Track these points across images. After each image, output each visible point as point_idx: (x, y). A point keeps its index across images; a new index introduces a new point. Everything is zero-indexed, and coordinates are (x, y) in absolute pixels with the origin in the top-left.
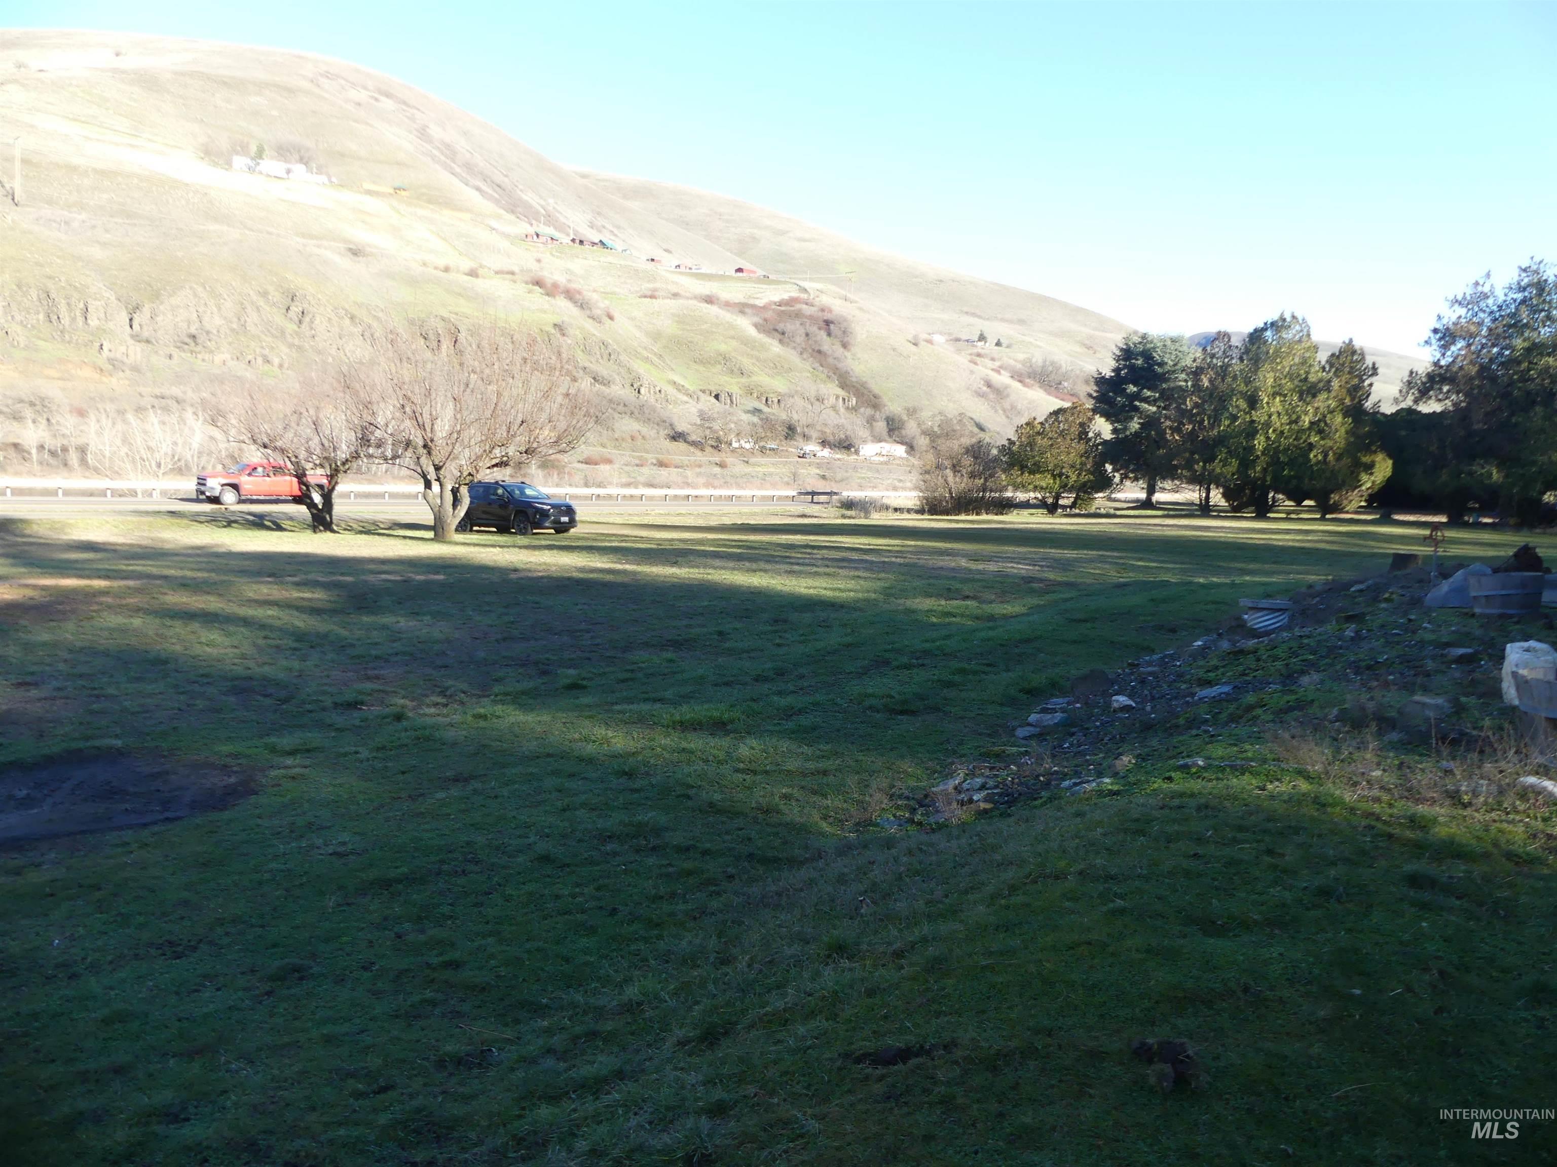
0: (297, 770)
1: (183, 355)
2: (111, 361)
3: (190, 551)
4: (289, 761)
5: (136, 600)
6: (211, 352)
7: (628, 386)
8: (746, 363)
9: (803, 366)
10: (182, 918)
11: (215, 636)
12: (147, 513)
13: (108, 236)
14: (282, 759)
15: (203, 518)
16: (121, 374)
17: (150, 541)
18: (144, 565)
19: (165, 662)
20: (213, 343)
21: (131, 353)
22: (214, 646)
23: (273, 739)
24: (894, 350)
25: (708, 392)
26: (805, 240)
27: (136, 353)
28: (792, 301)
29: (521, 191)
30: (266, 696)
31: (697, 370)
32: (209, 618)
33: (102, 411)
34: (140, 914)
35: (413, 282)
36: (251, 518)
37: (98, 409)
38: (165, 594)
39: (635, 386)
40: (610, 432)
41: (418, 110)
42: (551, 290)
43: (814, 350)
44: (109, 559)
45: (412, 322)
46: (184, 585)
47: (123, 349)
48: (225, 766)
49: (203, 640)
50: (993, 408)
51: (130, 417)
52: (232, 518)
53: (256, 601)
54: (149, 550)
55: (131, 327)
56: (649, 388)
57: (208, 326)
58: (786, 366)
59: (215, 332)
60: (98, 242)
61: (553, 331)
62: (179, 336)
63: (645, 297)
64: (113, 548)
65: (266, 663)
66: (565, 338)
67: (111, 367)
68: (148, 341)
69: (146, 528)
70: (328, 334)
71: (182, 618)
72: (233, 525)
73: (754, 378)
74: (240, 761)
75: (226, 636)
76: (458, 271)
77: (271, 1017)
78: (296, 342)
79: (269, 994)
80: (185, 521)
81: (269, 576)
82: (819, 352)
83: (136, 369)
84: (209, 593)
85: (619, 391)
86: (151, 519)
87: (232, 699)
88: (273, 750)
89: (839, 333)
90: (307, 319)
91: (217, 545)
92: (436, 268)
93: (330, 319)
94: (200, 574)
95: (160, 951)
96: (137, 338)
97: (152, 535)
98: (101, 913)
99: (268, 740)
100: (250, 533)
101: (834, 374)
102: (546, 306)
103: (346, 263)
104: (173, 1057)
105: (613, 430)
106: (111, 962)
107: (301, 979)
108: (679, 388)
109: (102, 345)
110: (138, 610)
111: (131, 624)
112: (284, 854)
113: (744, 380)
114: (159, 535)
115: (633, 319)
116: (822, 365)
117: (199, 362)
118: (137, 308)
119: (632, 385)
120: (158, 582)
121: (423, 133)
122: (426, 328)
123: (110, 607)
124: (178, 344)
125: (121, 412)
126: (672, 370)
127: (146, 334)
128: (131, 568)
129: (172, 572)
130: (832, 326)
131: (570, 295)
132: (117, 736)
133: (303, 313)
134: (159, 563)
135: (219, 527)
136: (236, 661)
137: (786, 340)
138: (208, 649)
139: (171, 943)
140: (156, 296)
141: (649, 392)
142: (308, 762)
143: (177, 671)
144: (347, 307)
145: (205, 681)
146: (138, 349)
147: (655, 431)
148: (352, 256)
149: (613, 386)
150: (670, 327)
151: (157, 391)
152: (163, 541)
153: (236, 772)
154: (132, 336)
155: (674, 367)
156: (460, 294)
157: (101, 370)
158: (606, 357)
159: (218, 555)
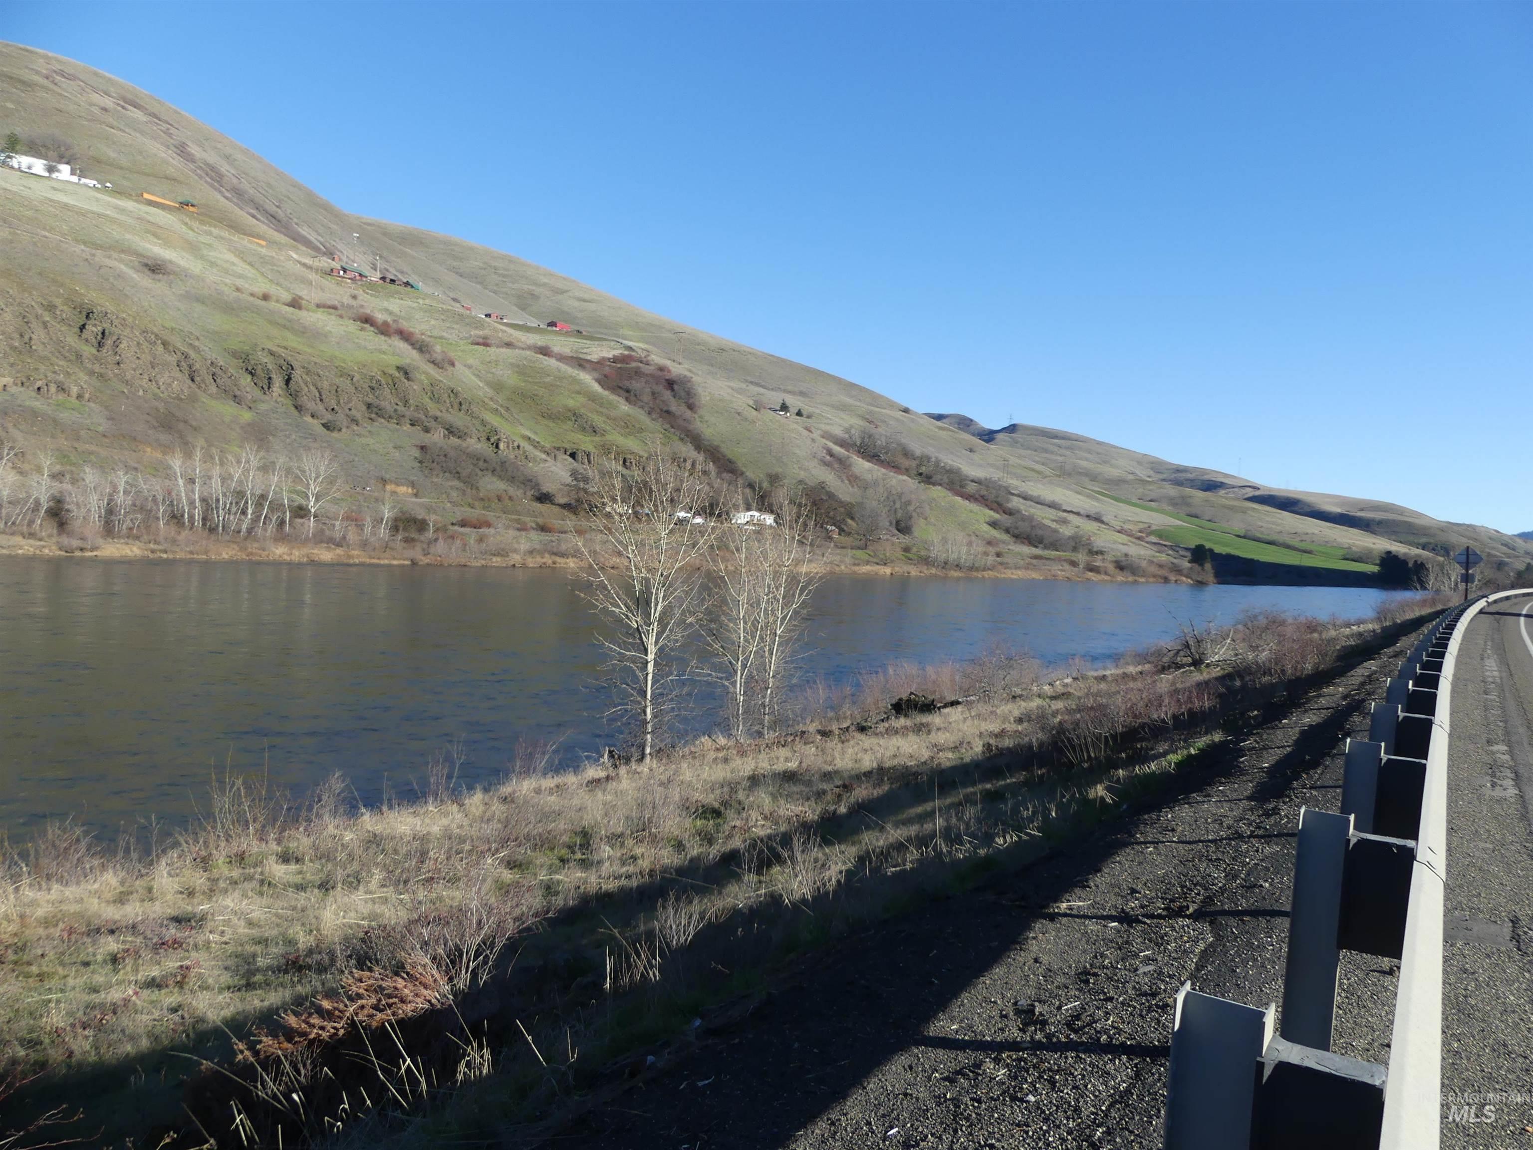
7: (483, 439)
8: (598, 421)
9: (654, 426)
24: (739, 414)
25: (562, 451)
26: (584, 301)
28: (624, 359)
29: (297, 224)
31: (546, 425)
35: (229, 308)
39: (492, 440)
40: (474, 491)
41: (171, 125)
42: (384, 330)
43: (661, 410)
45: (235, 354)
50: (840, 477)
56: (508, 443)
58: (637, 426)
61: (397, 374)
63: (478, 344)
66: (411, 383)
70: (137, 362)
73: (609, 437)
76: (277, 301)
78: (97, 368)
82: (668, 412)
85: (475, 445)
89: (683, 394)
90: (109, 342)
92: (252, 295)
93: (138, 344)
101: (687, 436)
102: (384, 347)
103: (144, 280)
105: (477, 488)
108: (536, 445)
113: (597, 439)
115: (470, 367)
116: (672, 427)
119: (488, 439)
121: (182, 150)
122: (253, 362)
126: (521, 425)
130: (676, 387)
131: (405, 336)
133: (103, 333)
137: (633, 398)
141: (508, 447)
144: (155, 330)
147: (522, 491)
148: (149, 273)
149: (469, 440)
150: (511, 379)
155: (522, 421)
156: (284, 327)
158: (456, 406)
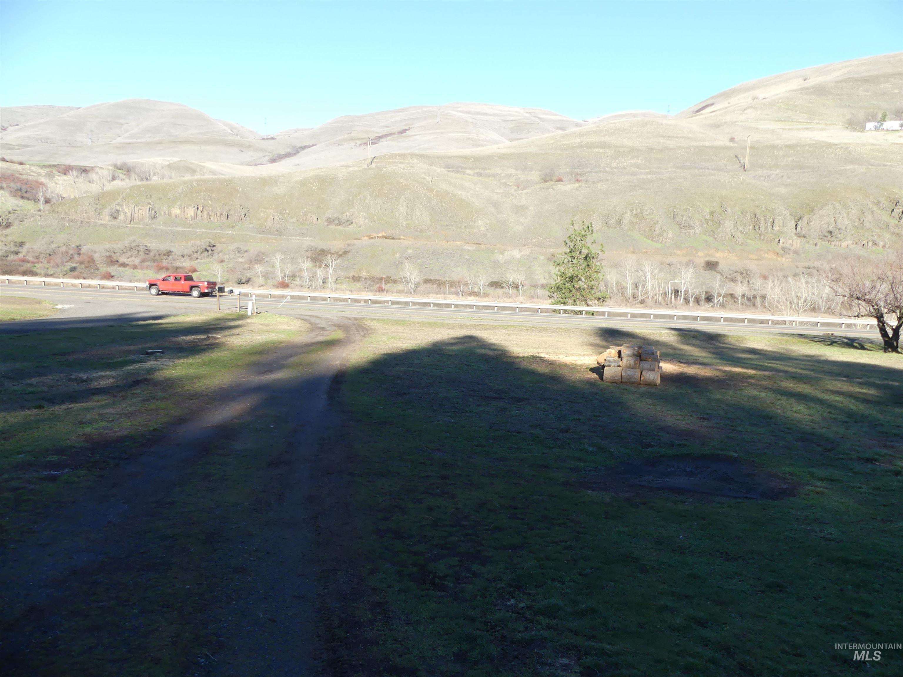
0: (821, 489)
1: (823, 243)
2: (783, 249)
3: (805, 358)
4: (819, 483)
5: (766, 383)
6: (840, 240)
10: (735, 544)
11: (801, 408)
12: (787, 335)
13: (789, 180)
14: (815, 481)
15: (817, 339)
16: (788, 255)
17: (784, 351)
18: (777, 364)
19: (771, 418)
20: (842, 235)
21: (794, 244)
22: (799, 413)
23: (814, 470)
27: (797, 243)
30: (818, 445)
32: (801, 397)
33: (775, 276)
34: (718, 536)
36: (846, 341)
37: (773, 275)
38: (782, 381)
44: (760, 359)
46: (794, 377)
47: (790, 242)
48: (784, 478)
49: (794, 409)
51: (790, 279)
52: (834, 340)
53: (831, 391)
54: (783, 356)
55: (796, 229)
57: (839, 225)
59: (844, 228)
60: (783, 184)
62: (822, 232)
64: (764, 353)
65: (824, 427)
67: (783, 252)
68: (804, 237)
69: (784, 343)
71: (786, 395)
72: (834, 344)
74: (793, 478)
75: (808, 408)
77: (759, 602)
78: (896, 231)
79: (762, 592)
80: (807, 340)
81: (845, 377)
83: (796, 252)
84: (806, 383)
86: (788, 338)
87: (799, 443)
88: (812, 475)
91: (821, 356)
94: (805, 372)
95: (721, 555)
96: (798, 235)
97: (787, 347)
98: (702, 531)
99: (811, 470)
100: (843, 350)
104: (711, 601)
106: (699, 553)
107: (781, 591)
109: (779, 240)
110: (766, 388)
111: (760, 395)
112: (796, 530)
114: (790, 347)
117: (832, 247)
118: (800, 218)
120: (780, 374)
123: (752, 385)
124: (821, 237)
125: (785, 277)
127: (803, 233)
128: (770, 365)
129: (790, 369)
132: (736, 452)
134: (785, 363)
135: (825, 345)
136: (808, 423)
138: (795, 415)
139: (727, 554)
140: (812, 211)
142: (830, 486)
143: (775, 424)
145: (788, 432)
146: (799, 241)
151: (807, 264)
152: (791, 351)
153: (789, 483)
154: (796, 234)
157: (778, 254)
159: (819, 362)
